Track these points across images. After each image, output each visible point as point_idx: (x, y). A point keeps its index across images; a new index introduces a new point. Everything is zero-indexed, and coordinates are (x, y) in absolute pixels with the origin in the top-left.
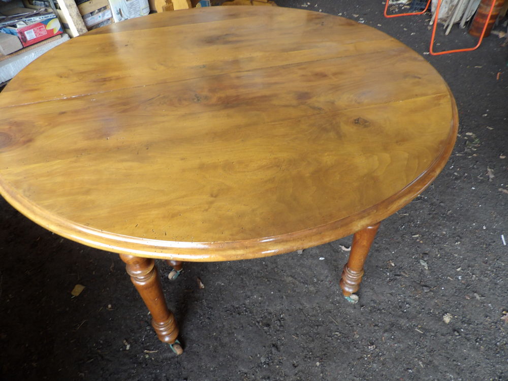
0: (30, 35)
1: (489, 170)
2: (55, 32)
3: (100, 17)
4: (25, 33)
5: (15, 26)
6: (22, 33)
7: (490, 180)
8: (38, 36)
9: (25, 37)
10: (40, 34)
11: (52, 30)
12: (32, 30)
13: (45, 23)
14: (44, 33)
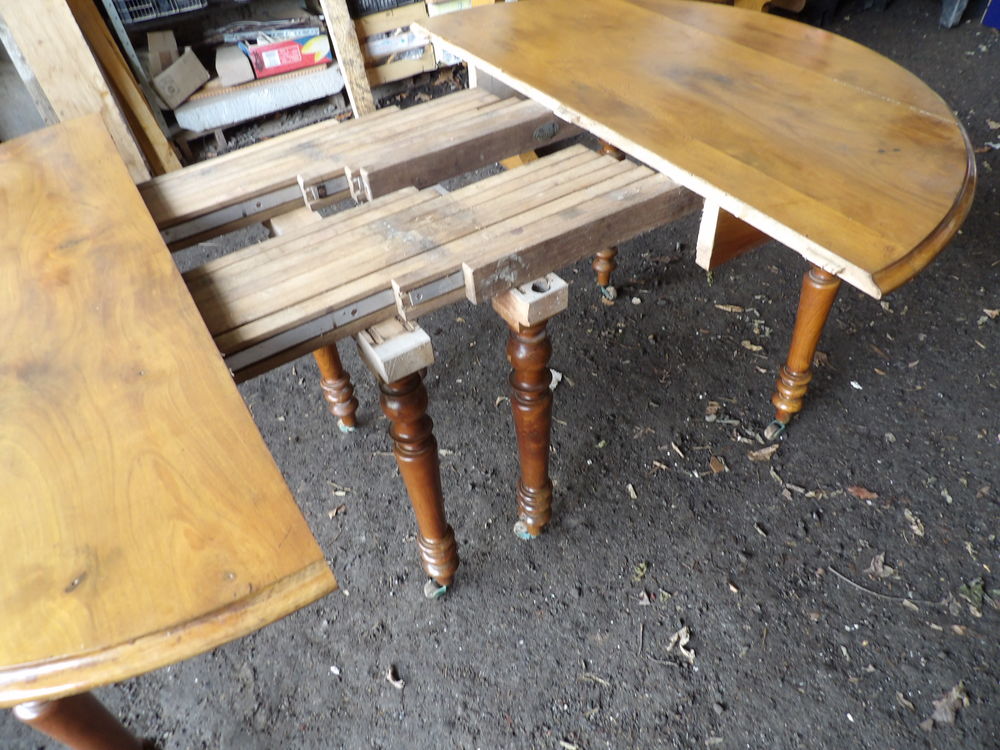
0: (271, 60)
1: (955, 694)
2: (318, 59)
3: (403, 41)
4: (264, 55)
5: (253, 42)
6: (257, 55)
7: (927, 725)
8: (285, 62)
9: (262, 62)
10: (288, 59)
11: (312, 56)
12: (276, 52)
13: (302, 42)
14: (296, 58)
